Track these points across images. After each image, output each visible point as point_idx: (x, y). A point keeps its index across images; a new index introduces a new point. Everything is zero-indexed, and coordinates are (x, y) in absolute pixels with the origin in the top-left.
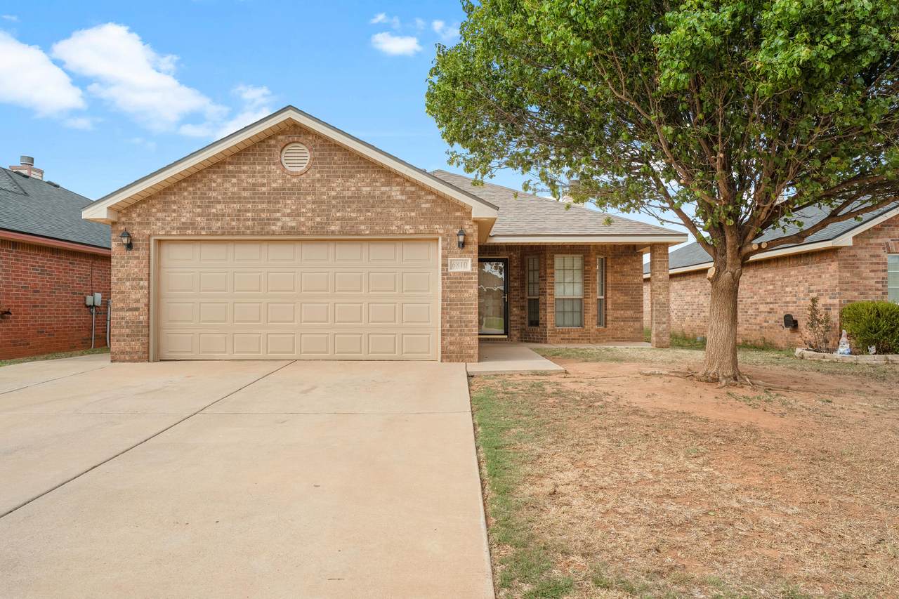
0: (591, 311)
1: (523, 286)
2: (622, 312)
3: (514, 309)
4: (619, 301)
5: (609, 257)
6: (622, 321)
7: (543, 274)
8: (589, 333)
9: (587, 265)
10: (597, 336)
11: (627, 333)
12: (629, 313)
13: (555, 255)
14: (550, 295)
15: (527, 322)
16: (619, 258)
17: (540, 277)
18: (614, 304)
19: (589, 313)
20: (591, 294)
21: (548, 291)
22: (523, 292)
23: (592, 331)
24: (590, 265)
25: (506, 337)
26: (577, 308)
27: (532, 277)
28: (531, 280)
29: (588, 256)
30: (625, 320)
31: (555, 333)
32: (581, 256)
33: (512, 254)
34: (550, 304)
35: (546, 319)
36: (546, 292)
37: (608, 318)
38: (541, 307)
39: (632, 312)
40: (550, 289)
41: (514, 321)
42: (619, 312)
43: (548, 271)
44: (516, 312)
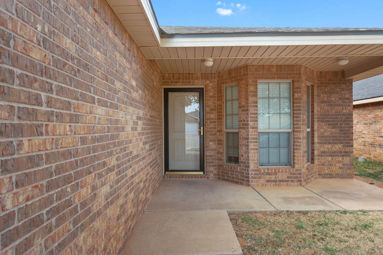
0: (302, 147)
1: (220, 118)
2: (330, 146)
3: (211, 143)
4: (326, 134)
5: (316, 86)
6: (330, 156)
7: (243, 103)
8: (300, 174)
9: (297, 92)
10: (307, 176)
11: (336, 169)
12: (338, 147)
13: (259, 81)
14: (253, 128)
15: (225, 158)
16: (326, 86)
17: (240, 107)
18: (321, 137)
19: (300, 149)
20: (302, 127)
21: (251, 124)
22: (220, 124)
23: (304, 170)
24: (301, 92)
25: (202, 173)
26: (283, 143)
27: (231, 107)
28: (229, 111)
29: (298, 81)
30: (333, 154)
31: (259, 174)
32: (290, 81)
33: (208, 82)
34: (254, 139)
35: (248, 157)
36: (248, 125)
37: (316, 153)
38: (242, 142)
39: (340, 146)
40: (252, 121)
41: (210, 156)
42: (326, 146)
43: (251, 99)
44: (213, 147)
